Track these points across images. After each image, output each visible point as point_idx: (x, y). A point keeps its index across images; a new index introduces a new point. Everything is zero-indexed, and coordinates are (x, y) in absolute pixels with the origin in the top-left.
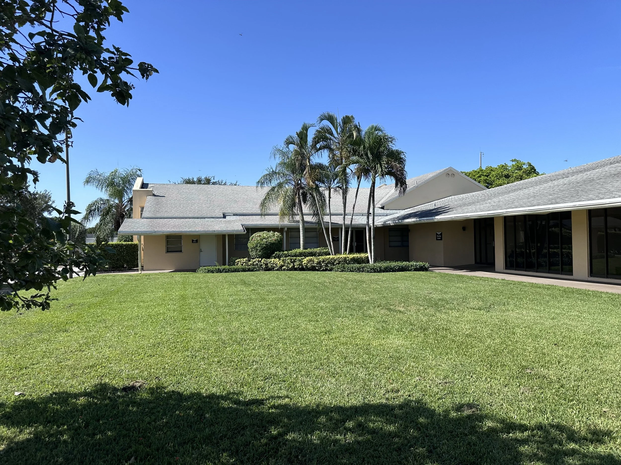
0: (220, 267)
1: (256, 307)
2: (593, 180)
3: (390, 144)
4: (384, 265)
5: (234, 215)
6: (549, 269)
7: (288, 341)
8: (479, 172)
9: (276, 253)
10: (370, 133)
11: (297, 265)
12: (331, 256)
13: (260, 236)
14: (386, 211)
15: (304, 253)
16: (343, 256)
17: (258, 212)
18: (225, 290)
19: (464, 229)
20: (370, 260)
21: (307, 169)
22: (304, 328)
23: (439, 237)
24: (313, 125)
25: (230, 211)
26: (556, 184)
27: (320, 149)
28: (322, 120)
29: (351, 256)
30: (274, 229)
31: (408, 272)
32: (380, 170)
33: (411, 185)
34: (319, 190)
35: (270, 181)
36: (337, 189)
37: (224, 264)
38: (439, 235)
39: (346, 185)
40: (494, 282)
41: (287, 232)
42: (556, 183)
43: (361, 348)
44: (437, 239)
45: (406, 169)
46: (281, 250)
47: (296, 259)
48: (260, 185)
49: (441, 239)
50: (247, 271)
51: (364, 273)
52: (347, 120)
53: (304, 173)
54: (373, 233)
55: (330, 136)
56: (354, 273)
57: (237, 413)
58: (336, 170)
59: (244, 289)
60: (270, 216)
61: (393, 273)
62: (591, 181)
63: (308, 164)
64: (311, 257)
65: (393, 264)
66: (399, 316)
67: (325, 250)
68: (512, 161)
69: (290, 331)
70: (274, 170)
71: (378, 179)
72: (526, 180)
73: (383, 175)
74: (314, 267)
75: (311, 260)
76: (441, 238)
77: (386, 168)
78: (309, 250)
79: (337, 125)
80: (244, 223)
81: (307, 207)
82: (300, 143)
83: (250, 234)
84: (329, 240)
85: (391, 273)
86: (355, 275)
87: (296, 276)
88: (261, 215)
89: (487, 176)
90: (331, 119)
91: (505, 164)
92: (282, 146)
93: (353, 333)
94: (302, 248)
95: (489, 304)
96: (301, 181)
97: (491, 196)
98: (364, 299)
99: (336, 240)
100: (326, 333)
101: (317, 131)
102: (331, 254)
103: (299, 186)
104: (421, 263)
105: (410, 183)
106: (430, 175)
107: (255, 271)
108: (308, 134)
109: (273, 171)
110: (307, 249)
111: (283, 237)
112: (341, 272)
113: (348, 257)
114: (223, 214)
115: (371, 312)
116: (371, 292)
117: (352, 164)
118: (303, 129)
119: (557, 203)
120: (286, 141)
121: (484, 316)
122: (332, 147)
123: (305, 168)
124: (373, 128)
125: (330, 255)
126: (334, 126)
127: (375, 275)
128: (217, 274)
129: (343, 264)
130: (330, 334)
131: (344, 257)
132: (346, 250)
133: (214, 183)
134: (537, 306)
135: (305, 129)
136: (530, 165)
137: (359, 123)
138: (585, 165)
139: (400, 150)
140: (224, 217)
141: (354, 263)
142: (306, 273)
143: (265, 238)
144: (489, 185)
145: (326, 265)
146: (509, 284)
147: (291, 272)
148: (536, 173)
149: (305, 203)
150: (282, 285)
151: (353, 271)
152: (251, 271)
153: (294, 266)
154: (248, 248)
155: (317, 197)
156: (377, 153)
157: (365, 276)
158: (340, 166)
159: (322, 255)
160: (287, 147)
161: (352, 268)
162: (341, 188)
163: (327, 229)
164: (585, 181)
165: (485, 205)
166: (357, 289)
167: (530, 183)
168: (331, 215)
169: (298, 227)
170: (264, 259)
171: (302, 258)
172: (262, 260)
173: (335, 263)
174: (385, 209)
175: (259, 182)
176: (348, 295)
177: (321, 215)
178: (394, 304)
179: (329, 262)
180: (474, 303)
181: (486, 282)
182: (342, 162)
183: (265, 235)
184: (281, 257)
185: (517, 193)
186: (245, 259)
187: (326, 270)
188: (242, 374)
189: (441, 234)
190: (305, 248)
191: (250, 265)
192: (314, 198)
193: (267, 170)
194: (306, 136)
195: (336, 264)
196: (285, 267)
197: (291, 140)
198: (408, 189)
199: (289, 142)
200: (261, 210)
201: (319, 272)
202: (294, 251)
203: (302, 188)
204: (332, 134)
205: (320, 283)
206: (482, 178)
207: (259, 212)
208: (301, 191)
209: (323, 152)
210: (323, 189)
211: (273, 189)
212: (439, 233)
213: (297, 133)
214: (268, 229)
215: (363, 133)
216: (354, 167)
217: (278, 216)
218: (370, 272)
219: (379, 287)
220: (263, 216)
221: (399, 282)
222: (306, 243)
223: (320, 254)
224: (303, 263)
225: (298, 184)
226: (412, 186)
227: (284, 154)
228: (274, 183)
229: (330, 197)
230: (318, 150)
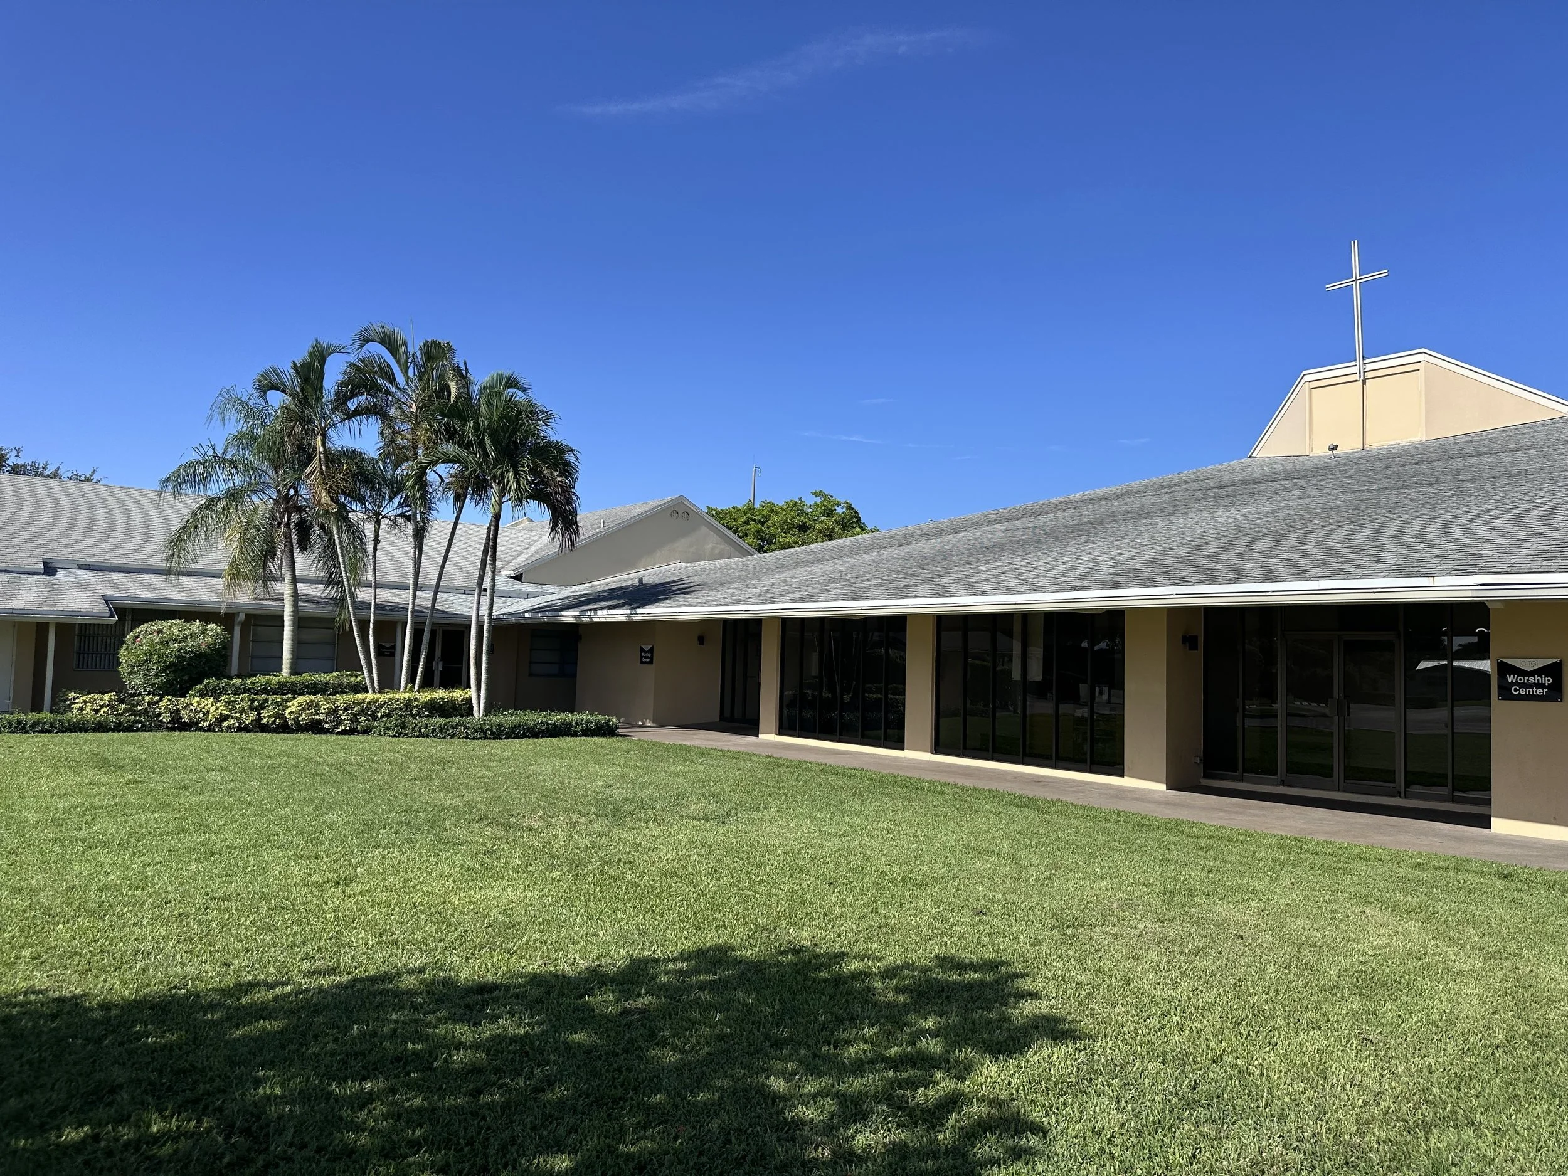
0: (22, 717)
1: (140, 826)
2: (951, 555)
3: (542, 426)
4: (508, 718)
5: (81, 567)
6: (863, 736)
7: (233, 904)
8: (745, 513)
9: (206, 681)
10: (491, 391)
11: (270, 717)
12: (370, 696)
13: (160, 632)
14: (525, 585)
15: (293, 684)
16: (402, 695)
17: (159, 564)
18: (43, 781)
19: (701, 640)
20: (475, 708)
21: (316, 461)
22: (280, 873)
23: (645, 657)
24: (339, 350)
25: (65, 556)
26: (884, 557)
27: (357, 412)
28: (366, 341)
29: (426, 696)
30: (206, 615)
31: (568, 739)
32: (514, 486)
33: (590, 527)
34: (346, 519)
35: (205, 480)
36: (399, 520)
37: (37, 707)
38: (646, 652)
39: (423, 514)
40: (750, 760)
41: (245, 626)
42: (885, 553)
43: (423, 912)
44: (642, 662)
45: (578, 489)
46: (220, 672)
47: (266, 701)
48: (170, 489)
49: (651, 662)
50: (113, 730)
51: (456, 741)
52: (434, 353)
53: (308, 470)
54: (488, 641)
55: (387, 384)
56: (429, 740)
57: (94, 1062)
58: (398, 471)
59: (104, 779)
60: (196, 579)
61: (531, 741)
62: (945, 557)
63: (321, 449)
64: (313, 697)
65: (533, 718)
66: (529, 839)
67: (353, 679)
68: (816, 494)
69: (240, 881)
70: (219, 452)
71: (507, 507)
72: (840, 541)
73: (520, 500)
74: (320, 722)
75: (311, 705)
76: (651, 658)
77: (528, 483)
78: (307, 677)
79: (407, 358)
80: (109, 593)
81: (310, 561)
82: (302, 390)
83: (128, 624)
84: (367, 653)
85: (525, 740)
86: (432, 747)
87: (263, 745)
88: (168, 572)
89: (763, 523)
90: (389, 342)
91: (800, 499)
92: (246, 389)
93: (407, 882)
94: (289, 671)
95: (726, 808)
96: (296, 492)
97: (760, 570)
98: (447, 803)
99: (387, 653)
100: (339, 883)
101: (352, 365)
102: (370, 690)
103: (288, 504)
104: (600, 717)
105: (588, 524)
106: (637, 509)
107: (138, 730)
108: (325, 371)
109: (215, 456)
110: (300, 674)
111: (232, 637)
112: (394, 736)
113: (416, 700)
114: (45, 564)
115: (459, 832)
116: (467, 786)
117: (442, 462)
118: (311, 355)
119: (877, 598)
120: (260, 381)
121: (713, 833)
122: (391, 412)
123: (310, 459)
124: (501, 381)
125: (367, 692)
126: (398, 361)
127: (484, 746)
128: (12, 736)
129: (401, 716)
130: (347, 886)
131: (404, 698)
132: (412, 679)
133: (16, 470)
134: (821, 810)
135: (320, 355)
136: (850, 507)
137: (465, 364)
138: (944, 519)
139: (565, 443)
140: (49, 569)
141: (432, 715)
142: (292, 740)
143: (176, 640)
144: (765, 544)
145: (354, 719)
146: (779, 766)
147: (251, 735)
148: (861, 527)
149: (306, 549)
150: (223, 770)
151: (428, 736)
152: (124, 731)
153: (259, 719)
154: (119, 664)
155: (340, 538)
156: (508, 445)
157: (456, 748)
158: (410, 463)
159: (343, 692)
160: (261, 396)
161: (426, 727)
162: (409, 518)
163: (363, 625)
164: (935, 556)
165: (744, 591)
166: (431, 779)
167: (841, 549)
168: (377, 586)
169: (280, 613)
170: (170, 697)
171: (284, 697)
172: (161, 700)
173: (379, 715)
174: (523, 580)
175: (168, 480)
176: (405, 795)
177: (349, 585)
178: (519, 814)
179: (363, 710)
180: (698, 807)
181: (734, 760)
182: (416, 455)
183: (175, 631)
184: (221, 693)
185: (810, 569)
186: (107, 697)
187: (353, 731)
188: (105, 981)
189: (651, 651)
190: (294, 671)
191: (121, 715)
192: (331, 539)
193: (196, 450)
194: (321, 375)
195: (382, 717)
196: (232, 722)
197: (274, 378)
198: (582, 537)
199: (267, 384)
200: (170, 558)
201: (331, 738)
202: (261, 680)
203: (300, 510)
204: (392, 380)
205: (331, 765)
206: (752, 526)
207: (163, 564)
208: (295, 517)
209: (364, 421)
210: (360, 515)
211: (210, 504)
212: (647, 648)
213: (294, 363)
214: (188, 614)
215: (476, 389)
216: (445, 470)
217: (221, 580)
218: (474, 739)
219: (490, 774)
220: (173, 578)
221: (540, 762)
222: (298, 658)
223: (339, 689)
224: (287, 711)
225: (287, 498)
226: (593, 532)
227: (252, 413)
228: (215, 489)
229: (376, 540)
230: (350, 416)
